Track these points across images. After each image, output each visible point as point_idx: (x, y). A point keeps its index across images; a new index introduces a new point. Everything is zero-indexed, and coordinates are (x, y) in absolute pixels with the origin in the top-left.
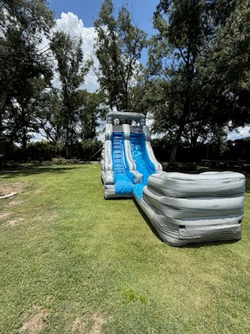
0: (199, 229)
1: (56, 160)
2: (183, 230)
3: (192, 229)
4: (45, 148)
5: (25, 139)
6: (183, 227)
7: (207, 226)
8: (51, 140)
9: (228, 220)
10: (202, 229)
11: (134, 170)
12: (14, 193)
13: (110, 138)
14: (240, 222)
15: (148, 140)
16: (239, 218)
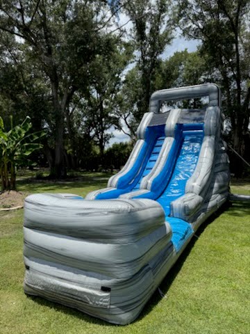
2: (28, 272)
3: (34, 274)
5: (104, 139)
6: (28, 268)
11: (146, 189)
12: (19, 207)
13: (142, 137)
14: (104, 289)
15: (210, 135)
16: (106, 282)
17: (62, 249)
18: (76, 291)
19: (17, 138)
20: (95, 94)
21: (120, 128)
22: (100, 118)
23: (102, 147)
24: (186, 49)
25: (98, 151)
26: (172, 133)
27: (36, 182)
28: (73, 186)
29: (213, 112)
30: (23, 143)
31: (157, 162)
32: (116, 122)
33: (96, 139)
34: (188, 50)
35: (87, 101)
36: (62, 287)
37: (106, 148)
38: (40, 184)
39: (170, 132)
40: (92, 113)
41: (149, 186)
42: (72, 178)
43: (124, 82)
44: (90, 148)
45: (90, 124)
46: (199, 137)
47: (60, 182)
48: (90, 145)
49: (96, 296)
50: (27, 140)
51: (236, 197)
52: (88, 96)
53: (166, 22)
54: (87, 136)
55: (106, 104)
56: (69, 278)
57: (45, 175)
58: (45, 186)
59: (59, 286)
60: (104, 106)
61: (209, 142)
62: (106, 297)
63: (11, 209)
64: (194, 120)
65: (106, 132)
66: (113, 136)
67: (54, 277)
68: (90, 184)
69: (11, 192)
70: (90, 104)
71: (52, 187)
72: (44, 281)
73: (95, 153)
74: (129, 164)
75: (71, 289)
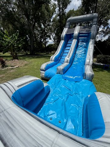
11: (67, 62)
12: (17, 66)
13: (63, 39)
15: (93, 38)
19: (14, 39)
20: (43, 26)
21: (51, 39)
22: (45, 35)
23: (45, 45)
25: (44, 46)
26: (76, 38)
27: (26, 56)
28: (37, 58)
29: (96, 28)
30: (17, 41)
31: (70, 50)
32: (49, 37)
33: (44, 42)
35: (40, 29)
37: (46, 46)
38: (27, 57)
39: (75, 36)
40: (42, 33)
41: (69, 61)
42: (37, 55)
43: (52, 22)
44: (42, 45)
45: (41, 37)
46: (85, 40)
47: (33, 56)
48: (42, 44)
50: (18, 40)
52: (40, 26)
54: (41, 41)
55: (46, 30)
57: (29, 53)
58: (28, 57)
60: (46, 31)
61: (92, 42)
63: (14, 67)
64: (86, 31)
65: (47, 40)
66: (49, 42)
68: (42, 57)
69: (16, 60)
70: (41, 30)
71: (31, 58)
73: (43, 47)
74: (58, 50)
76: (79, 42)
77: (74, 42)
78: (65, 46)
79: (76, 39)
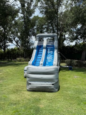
0: (35, 85)
1: (18, 59)
2: (30, 85)
3: (33, 85)
4: (15, 52)
5: (5, 47)
6: (30, 84)
7: (38, 84)
8: (18, 47)
9: (47, 83)
10: (37, 85)
14: (53, 85)
15: (56, 49)
16: (53, 83)
17: (42, 78)
18: (46, 86)
24: (38, 15)
31: (42, 57)
34: (38, 16)
36: (42, 86)
39: (45, 47)
41: (43, 64)
46: (52, 49)
49: (51, 86)
51: (62, 67)
53: (32, 6)
56: (44, 84)
59: (41, 86)
61: (56, 51)
62: (53, 86)
64: (52, 44)
67: (40, 84)
72: (37, 86)
75: (45, 86)
76: (48, 50)
77: (44, 51)
78: (37, 54)
79: (45, 49)
